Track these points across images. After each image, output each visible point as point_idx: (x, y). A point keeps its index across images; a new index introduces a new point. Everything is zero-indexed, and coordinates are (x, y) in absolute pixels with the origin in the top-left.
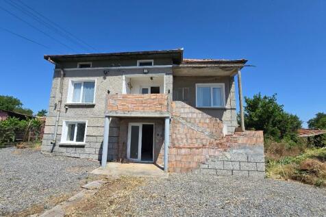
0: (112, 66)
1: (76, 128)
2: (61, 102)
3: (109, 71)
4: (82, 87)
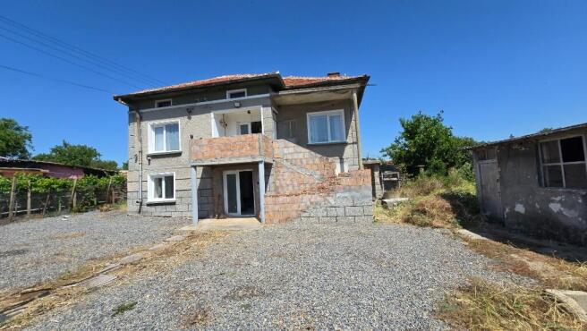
0: (197, 102)
1: (163, 183)
2: (141, 152)
3: (193, 108)
4: (165, 132)
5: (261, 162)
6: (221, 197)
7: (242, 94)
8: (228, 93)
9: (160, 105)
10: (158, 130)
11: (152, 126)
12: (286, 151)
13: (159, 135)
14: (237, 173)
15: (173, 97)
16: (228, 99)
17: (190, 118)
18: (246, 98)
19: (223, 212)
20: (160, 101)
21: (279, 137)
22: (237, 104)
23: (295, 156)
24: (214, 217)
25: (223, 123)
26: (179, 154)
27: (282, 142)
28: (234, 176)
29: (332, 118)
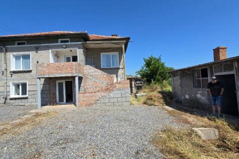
0: (41, 44)
1: (20, 87)
2: (6, 70)
3: (39, 47)
4: (21, 59)
5: (77, 76)
6: (55, 94)
7: (67, 41)
8: (60, 40)
9: (19, 44)
10: (17, 58)
11: (14, 55)
12: (90, 71)
13: (18, 61)
14: (64, 82)
15: (27, 40)
16: (59, 44)
17: (37, 52)
18: (69, 43)
19: (56, 102)
20: (18, 42)
21: (86, 64)
22: (64, 46)
23: (95, 74)
24: (50, 105)
25: (57, 56)
26: (30, 71)
27: (88, 67)
28: (62, 83)
29: (113, 56)
